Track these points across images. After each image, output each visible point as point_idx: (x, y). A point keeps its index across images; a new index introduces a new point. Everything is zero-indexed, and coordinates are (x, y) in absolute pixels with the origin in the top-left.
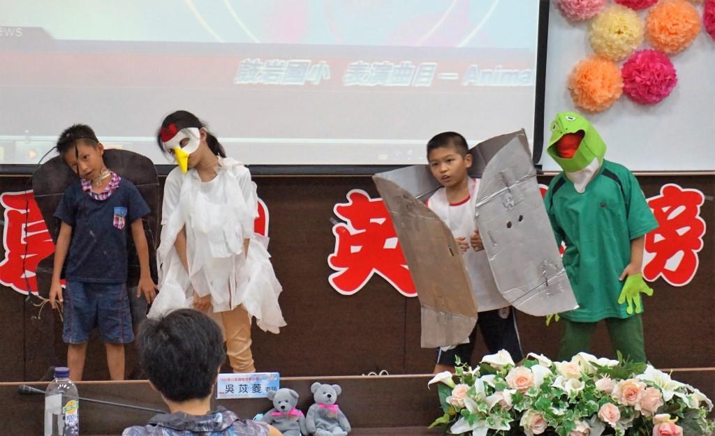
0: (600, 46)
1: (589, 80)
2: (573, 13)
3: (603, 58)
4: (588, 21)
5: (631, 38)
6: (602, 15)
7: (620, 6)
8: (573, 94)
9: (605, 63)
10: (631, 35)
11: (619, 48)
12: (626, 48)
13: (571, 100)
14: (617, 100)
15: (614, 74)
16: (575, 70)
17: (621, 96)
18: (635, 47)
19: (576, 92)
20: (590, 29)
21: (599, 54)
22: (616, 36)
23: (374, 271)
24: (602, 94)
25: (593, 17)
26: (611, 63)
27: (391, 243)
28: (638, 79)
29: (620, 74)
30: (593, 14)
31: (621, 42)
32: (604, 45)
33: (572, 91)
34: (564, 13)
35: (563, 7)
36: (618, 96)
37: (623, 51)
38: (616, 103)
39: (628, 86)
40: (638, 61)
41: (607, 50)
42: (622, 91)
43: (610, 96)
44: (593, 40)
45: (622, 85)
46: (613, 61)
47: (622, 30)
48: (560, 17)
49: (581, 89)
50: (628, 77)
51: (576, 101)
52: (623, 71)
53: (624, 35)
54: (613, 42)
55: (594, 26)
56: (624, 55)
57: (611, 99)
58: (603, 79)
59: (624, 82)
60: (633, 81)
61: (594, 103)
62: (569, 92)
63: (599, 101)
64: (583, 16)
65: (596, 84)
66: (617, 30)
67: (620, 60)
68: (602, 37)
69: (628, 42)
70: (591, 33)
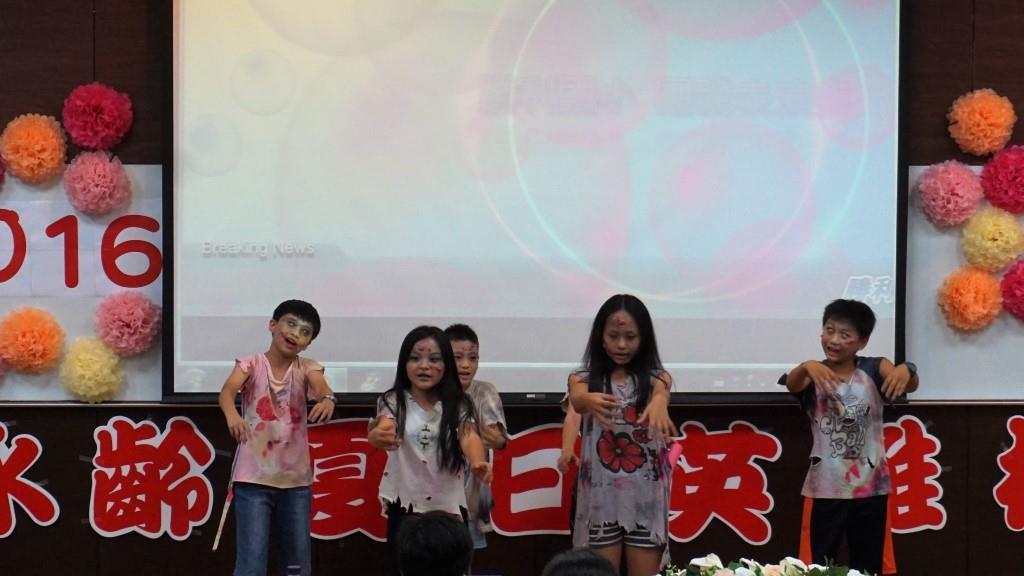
0: (972, 255)
1: (961, 294)
2: (939, 217)
3: (979, 269)
4: (959, 227)
5: (1008, 246)
6: (974, 220)
7: (996, 209)
8: (944, 311)
9: (979, 275)
10: (1007, 242)
11: (995, 257)
12: (1002, 257)
13: (942, 317)
14: (997, 317)
15: (991, 286)
16: (945, 284)
17: (1000, 312)
18: (1014, 256)
19: (947, 308)
20: (962, 235)
21: (973, 264)
22: (989, 244)
23: (714, 515)
24: (975, 310)
25: (963, 222)
26: (986, 275)
27: (733, 483)
28: (1018, 293)
29: (998, 286)
30: (963, 218)
31: (996, 251)
32: (977, 254)
33: (942, 306)
34: (930, 219)
35: (927, 211)
36: (996, 312)
37: (1000, 261)
38: (996, 321)
39: (1007, 301)
40: (1019, 272)
41: (981, 260)
42: (1001, 306)
43: (985, 312)
44: (965, 248)
45: (1001, 300)
46: (990, 272)
47: (997, 236)
48: (926, 222)
49: (951, 305)
50: (1007, 290)
51: (948, 318)
52: (1003, 283)
53: (999, 242)
54: (987, 250)
55: (965, 232)
56: (1002, 266)
57: (987, 315)
58: (977, 293)
59: (1004, 296)
60: (1014, 296)
61: (966, 320)
62: (940, 308)
63: (971, 318)
64: (951, 221)
65: (968, 298)
66: (990, 237)
67: (998, 272)
68: (974, 245)
69: (1005, 250)
70: (963, 241)
